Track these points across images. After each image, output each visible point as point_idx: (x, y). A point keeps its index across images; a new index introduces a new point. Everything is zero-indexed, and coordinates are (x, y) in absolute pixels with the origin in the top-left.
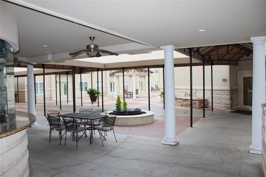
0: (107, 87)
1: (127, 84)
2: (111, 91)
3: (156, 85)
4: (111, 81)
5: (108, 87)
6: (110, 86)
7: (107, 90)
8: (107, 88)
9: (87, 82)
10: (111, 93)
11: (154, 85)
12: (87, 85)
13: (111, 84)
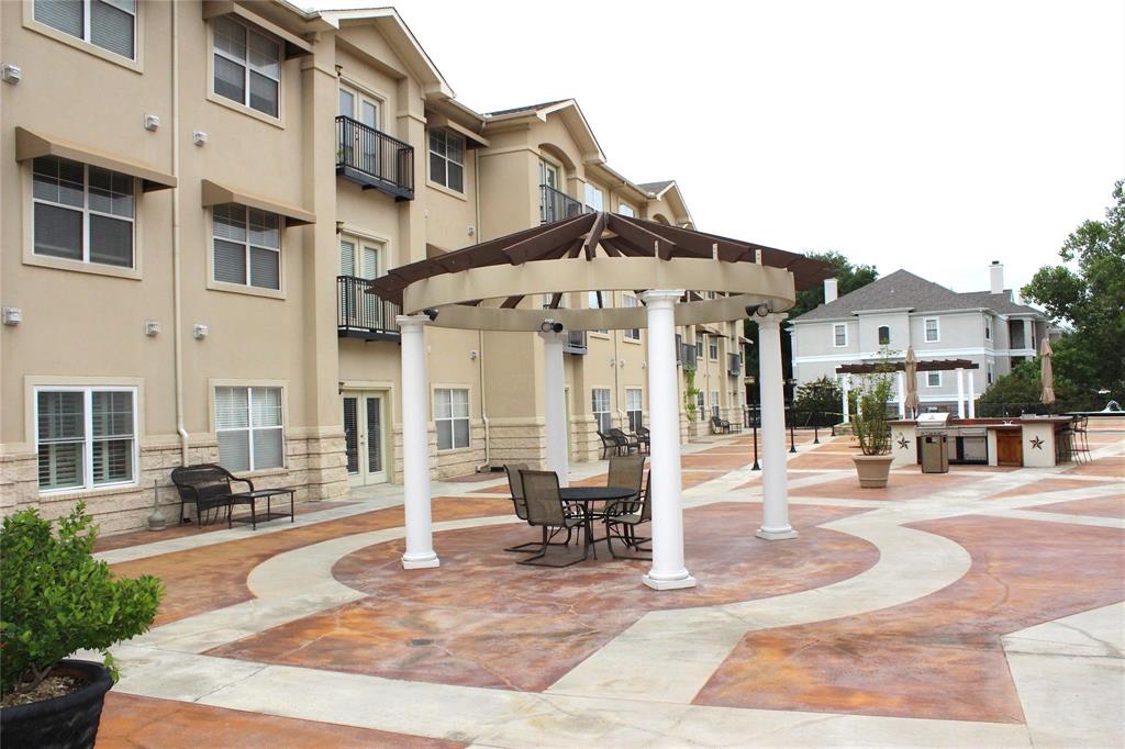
0: (317, 439)
1: (467, 407)
2: (353, 466)
3: (631, 414)
4: (348, 384)
5: (323, 430)
6: (339, 428)
7: (314, 462)
8: (314, 448)
9: (129, 395)
10: (355, 480)
11: (625, 415)
12: (123, 422)
13: (350, 407)
